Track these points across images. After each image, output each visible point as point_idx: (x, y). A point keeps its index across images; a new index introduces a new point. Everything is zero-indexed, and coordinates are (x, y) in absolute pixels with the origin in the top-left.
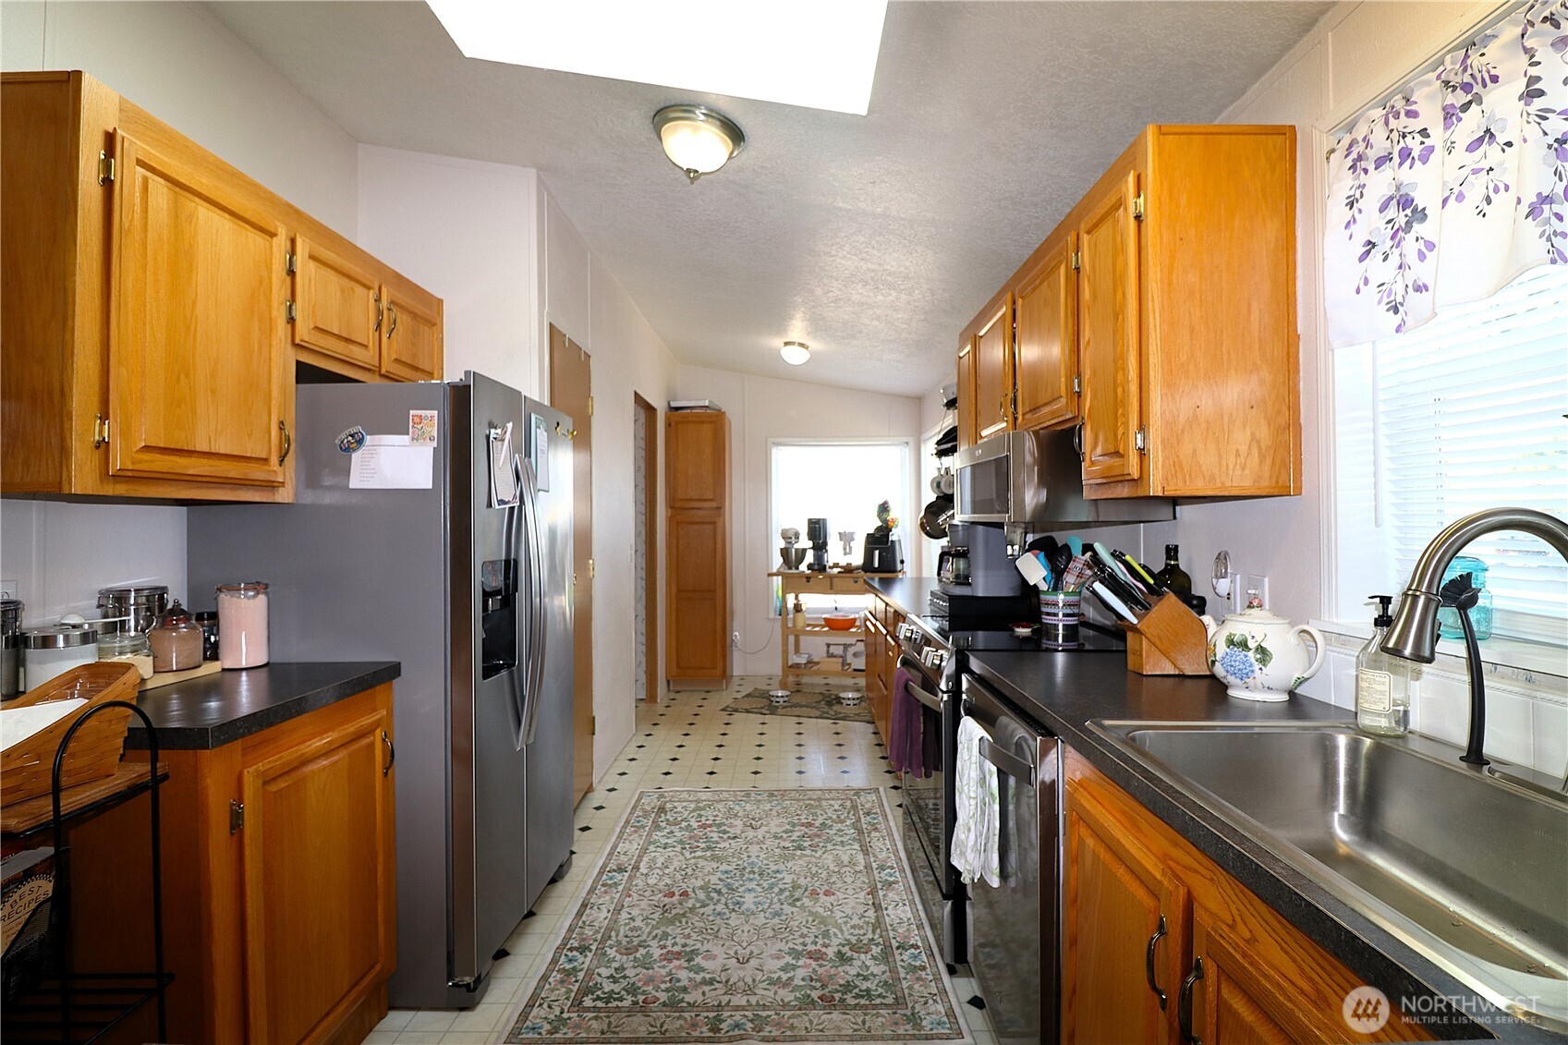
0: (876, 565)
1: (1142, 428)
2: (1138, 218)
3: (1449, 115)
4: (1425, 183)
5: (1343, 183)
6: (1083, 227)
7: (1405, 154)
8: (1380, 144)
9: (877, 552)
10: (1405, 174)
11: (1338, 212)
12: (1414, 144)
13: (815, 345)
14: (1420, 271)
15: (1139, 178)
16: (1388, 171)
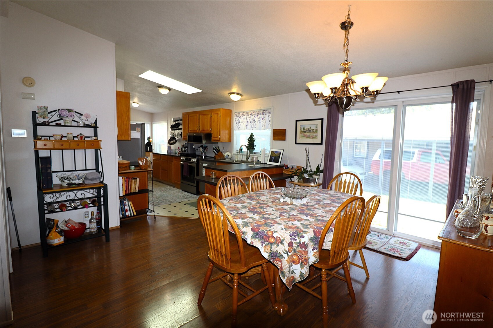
0: (149, 150)
1: (220, 136)
2: (220, 116)
3: (242, 116)
4: (241, 120)
5: (235, 117)
6: (213, 113)
7: (239, 117)
8: (238, 116)
9: (149, 148)
10: (240, 119)
11: (235, 120)
12: (240, 117)
13: (140, 103)
14: (240, 126)
15: (220, 112)
16: (238, 118)
